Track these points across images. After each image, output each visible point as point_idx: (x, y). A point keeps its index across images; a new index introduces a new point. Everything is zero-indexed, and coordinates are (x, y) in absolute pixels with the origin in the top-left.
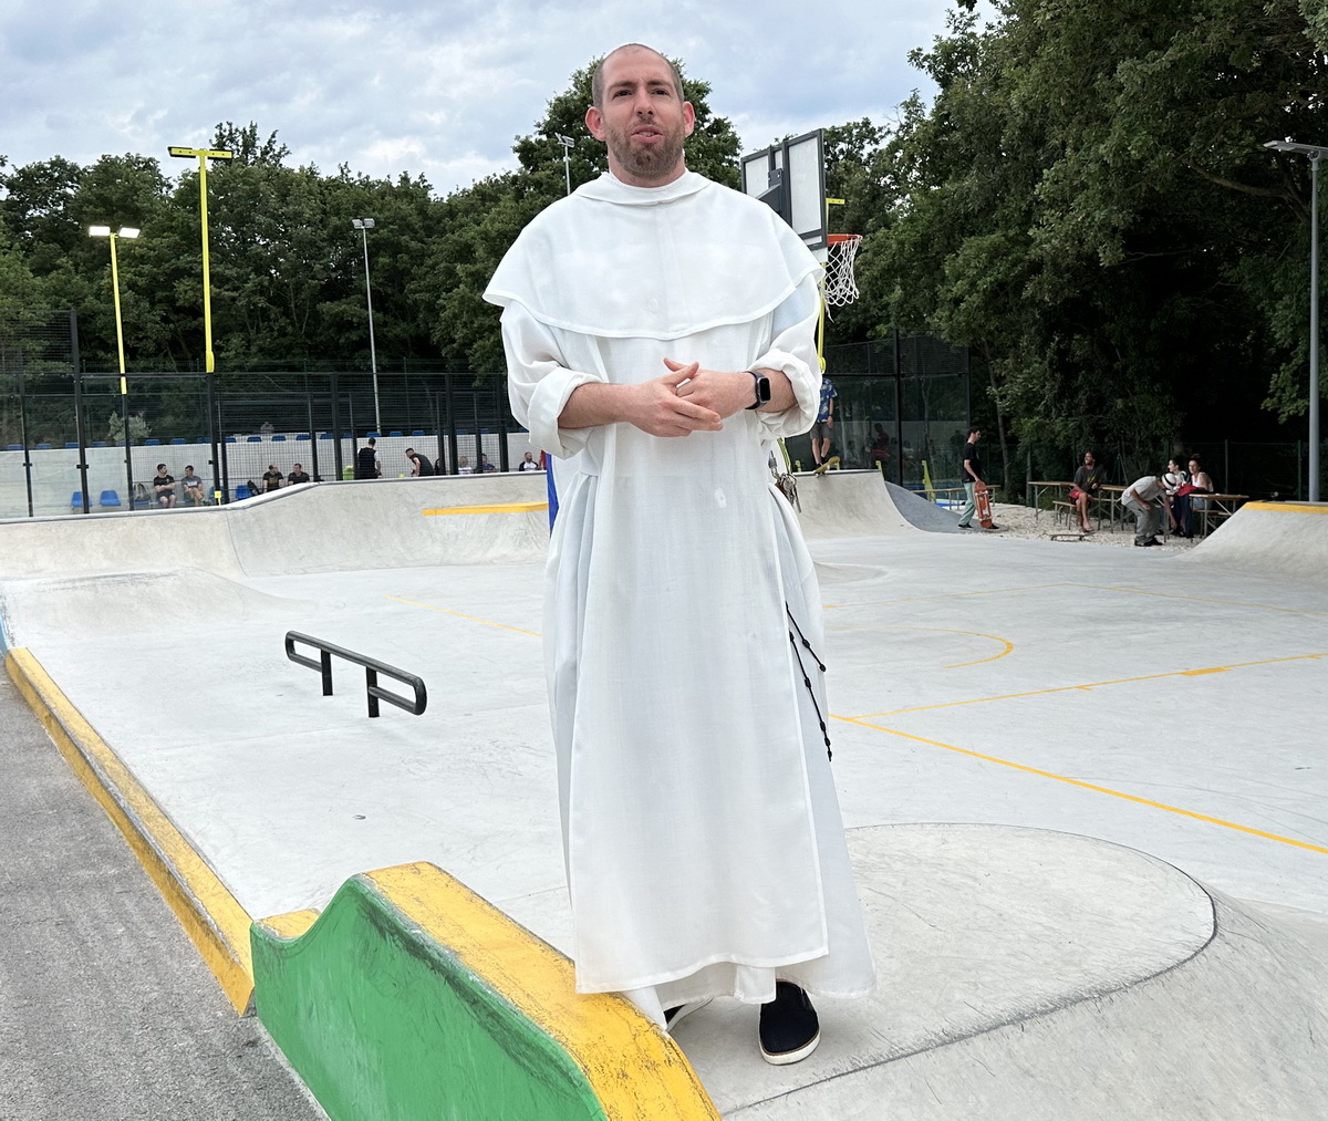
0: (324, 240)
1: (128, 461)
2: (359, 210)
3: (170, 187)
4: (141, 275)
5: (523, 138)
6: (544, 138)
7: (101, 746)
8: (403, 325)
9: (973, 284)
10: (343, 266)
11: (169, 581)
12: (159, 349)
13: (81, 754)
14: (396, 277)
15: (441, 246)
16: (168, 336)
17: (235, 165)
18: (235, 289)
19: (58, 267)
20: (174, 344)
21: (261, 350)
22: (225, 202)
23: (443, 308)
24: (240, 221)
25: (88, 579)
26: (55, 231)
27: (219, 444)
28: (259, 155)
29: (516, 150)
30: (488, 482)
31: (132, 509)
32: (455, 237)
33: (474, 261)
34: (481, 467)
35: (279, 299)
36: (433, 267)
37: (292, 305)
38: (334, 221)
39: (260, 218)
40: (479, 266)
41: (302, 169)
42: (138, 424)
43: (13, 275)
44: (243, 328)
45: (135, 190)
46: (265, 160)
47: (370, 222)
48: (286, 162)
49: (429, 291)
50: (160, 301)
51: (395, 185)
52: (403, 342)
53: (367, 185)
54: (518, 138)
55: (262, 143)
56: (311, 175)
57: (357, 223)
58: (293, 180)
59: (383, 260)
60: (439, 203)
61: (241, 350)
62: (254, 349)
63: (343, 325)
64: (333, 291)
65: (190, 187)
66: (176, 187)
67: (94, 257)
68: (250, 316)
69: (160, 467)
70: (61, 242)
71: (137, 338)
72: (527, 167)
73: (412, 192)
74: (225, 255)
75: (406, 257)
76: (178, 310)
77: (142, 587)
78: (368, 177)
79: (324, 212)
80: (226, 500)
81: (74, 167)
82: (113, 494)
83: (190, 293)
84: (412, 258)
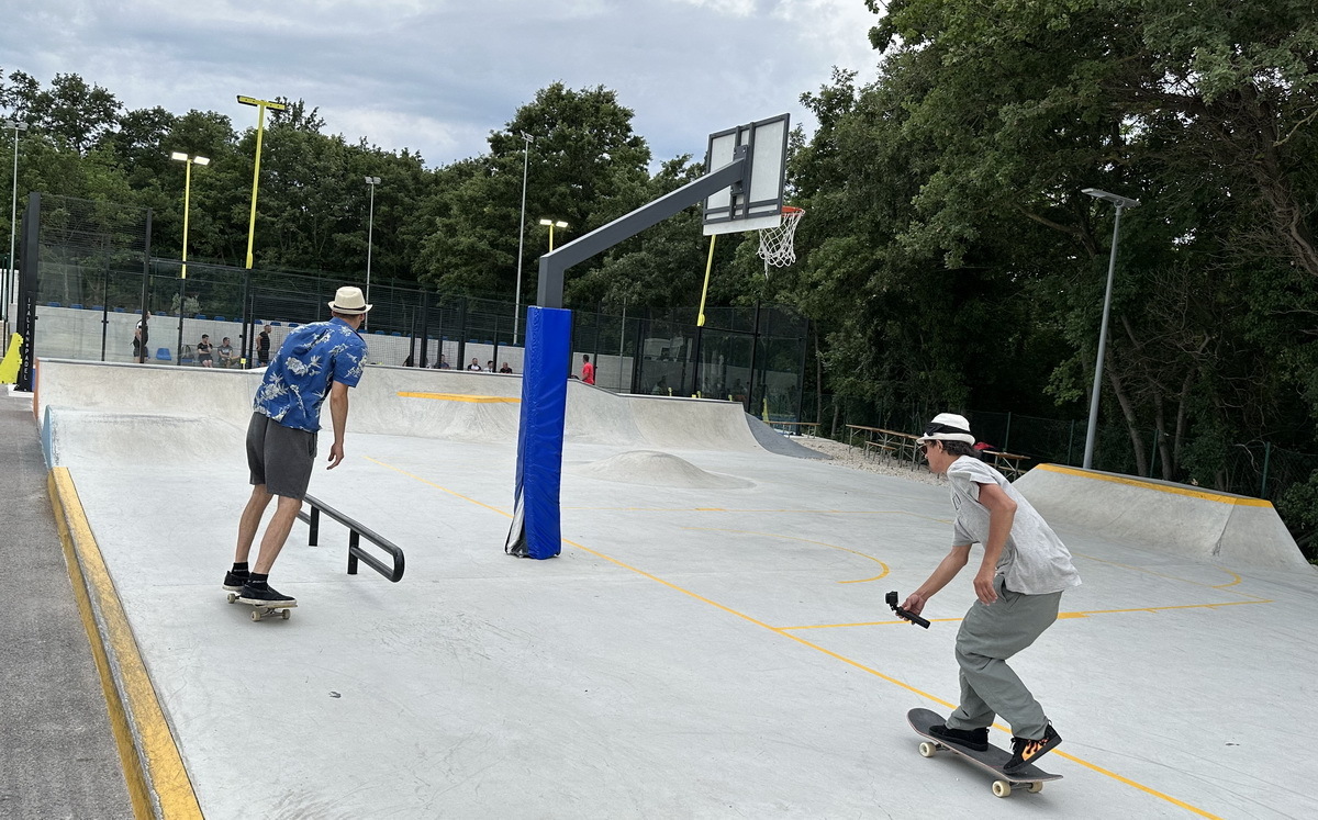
0: (342, 189)
1: (181, 328)
2: (370, 171)
3: (237, 138)
4: (208, 197)
5: (495, 132)
6: (511, 134)
7: (103, 575)
8: (393, 256)
9: (829, 273)
10: (355, 210)
11: (194, 426)
12: (215, 253)
13: (84, 581)
14: (391, 222)
15: (426, 204)
16: (223, 243)
17: (285, 128)
18: (275, 216)
19: (149, 185)
20: (226, 249)
21: (288, 262)
22: (275, 154)
23: (423, 247)
24: (285, 169)
25: (128, 416)
26: (151, 159)
27: (249, 325)
28: (303, 123)
29: (489, 141)
30: (450, 376)
31: (179, 364)
32: (438, 198)
33: (449, 217)
34: (440, 364)
35: (306, 228)
36: (419, 218)
37: (314, 233)
38: (352, 176)
39: (299, 168)
40: (452, 220)
41: (333, 137)
42: (192, 303)
43: (115, 186)
44: (277, 245)
45: (211, 137)
46: (307, 127)
47: (378, 180)
48: (322, 131)
49: (414, 234)
50: (220, 218)
51: (398, 157)
52: (391, 268)
53: (378, 153)
54: (492, 131)
55: (307, 115)
56: (340, 142)
57: (368, 179)
58: (326, 144)
59: (384, 208)
60: (428, 173)
61: (273, 260)
62: (283, 260)
63: (349, 251)
64: (346, 226)
65: (251, 140)
66: (242, 138)
67: (177, 181)
68: (283, 237)
69: (204, 336)
70: (155, 168)
71: (200, 242)
72: (496, 153)
73: (410, 163)
74: (271, 192)
75: (400, 208)
76: (232, 226)
77: (171, 428)
78: (379, 149)
79: (346, 169)
80: (249, 366)
81: (170, 116)
82: (167, 352)
83: (242, 215)
84: (404, 209)
